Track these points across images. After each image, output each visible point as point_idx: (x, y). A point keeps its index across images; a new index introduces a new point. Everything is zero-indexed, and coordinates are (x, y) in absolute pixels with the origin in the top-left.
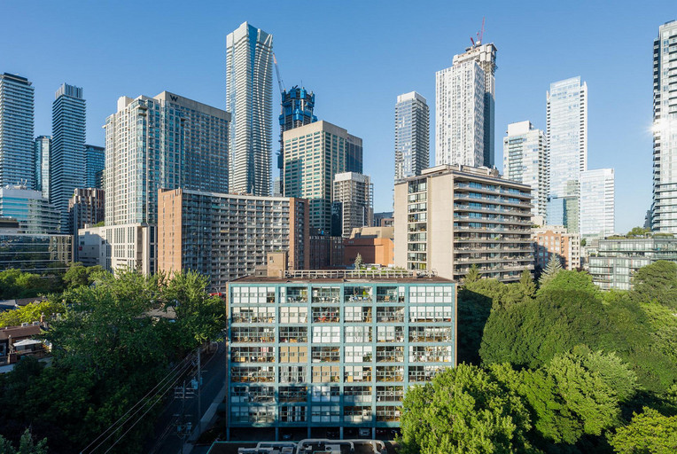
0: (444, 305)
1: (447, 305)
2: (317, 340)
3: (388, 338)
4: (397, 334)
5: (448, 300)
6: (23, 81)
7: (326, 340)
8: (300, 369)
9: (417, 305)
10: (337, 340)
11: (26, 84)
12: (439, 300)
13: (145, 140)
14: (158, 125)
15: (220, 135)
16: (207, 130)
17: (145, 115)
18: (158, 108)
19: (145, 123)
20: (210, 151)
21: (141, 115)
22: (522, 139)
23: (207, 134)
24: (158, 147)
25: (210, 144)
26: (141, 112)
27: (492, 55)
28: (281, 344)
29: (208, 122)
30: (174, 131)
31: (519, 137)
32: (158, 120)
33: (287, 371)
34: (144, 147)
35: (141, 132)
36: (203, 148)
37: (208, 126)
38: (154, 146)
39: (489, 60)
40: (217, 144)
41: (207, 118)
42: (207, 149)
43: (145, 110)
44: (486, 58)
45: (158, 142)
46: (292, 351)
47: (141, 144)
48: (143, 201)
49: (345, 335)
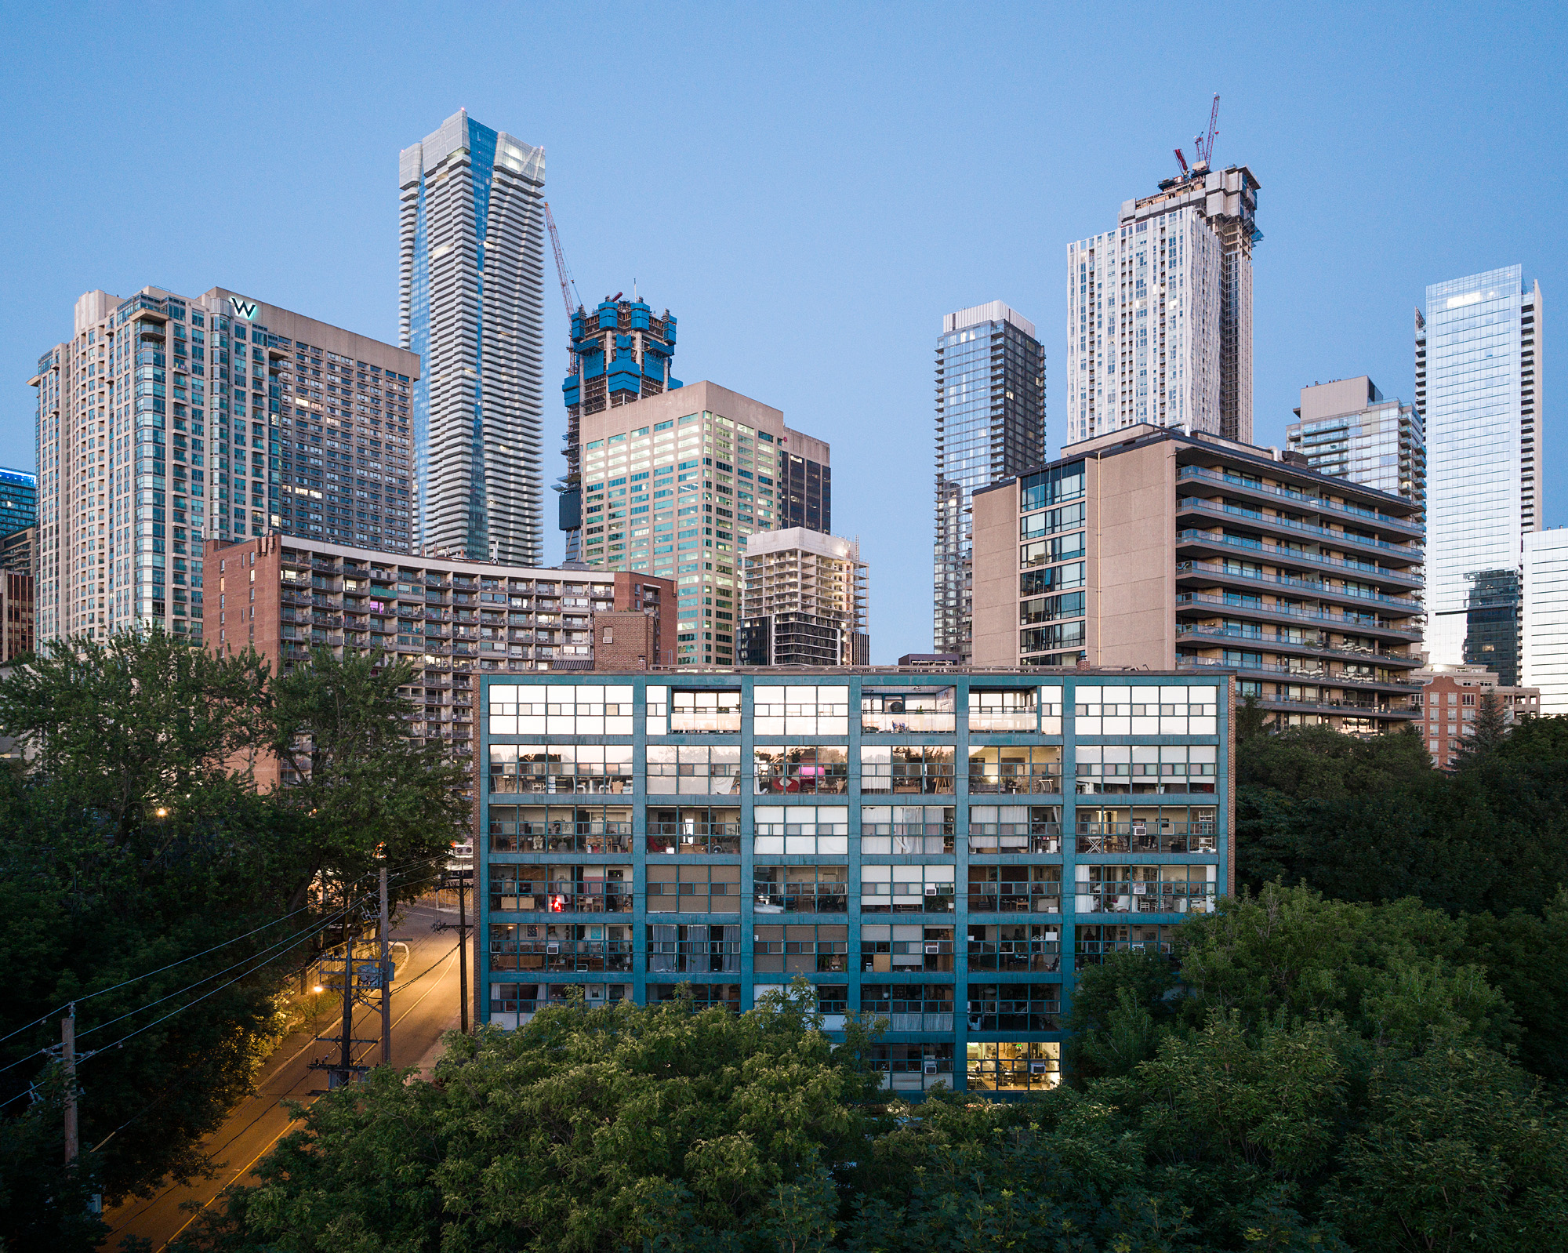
1: (1202, 741)
2: (768, 846)
3: (1007, 842)
4: (1035, 828)
5: (1205, 726)
7: (801, 846)
8: (716, 932)
9: (1103, 741)
10: (836, 846)
12: (1173, 726)
13: (159, 406)
14: (198, 370)
15: (383, 416)
16: (347, 403)
17: (160, 340)
18: (198, 320)
19: (159, 362)
20: (354, 462)
21: (145, 337)
22: (1345, 429)
23: (347, 413)
24: (198, 430)
25: (354, 440)
26: (149, 329)
27: (1244, 199)
28: (654, 858)
29: (346, 381)
30: (249, 390)
31: (1335, 424)
32: (198, 353)
33: (673, 937)
34: (158, 430)
35: (149, 387)
36: (332, 452)
37: (347, 392)
38: (188, 425)
39: (1234, 211)
40: (376, 442)
41: (346, 369)
42: (347, 456)
43: (161, 323)
44: (1226, 206)
45: (197, 414)
46: (688, 876)
47: (148, 418)
48: (158, 584)
49: (858, 830)
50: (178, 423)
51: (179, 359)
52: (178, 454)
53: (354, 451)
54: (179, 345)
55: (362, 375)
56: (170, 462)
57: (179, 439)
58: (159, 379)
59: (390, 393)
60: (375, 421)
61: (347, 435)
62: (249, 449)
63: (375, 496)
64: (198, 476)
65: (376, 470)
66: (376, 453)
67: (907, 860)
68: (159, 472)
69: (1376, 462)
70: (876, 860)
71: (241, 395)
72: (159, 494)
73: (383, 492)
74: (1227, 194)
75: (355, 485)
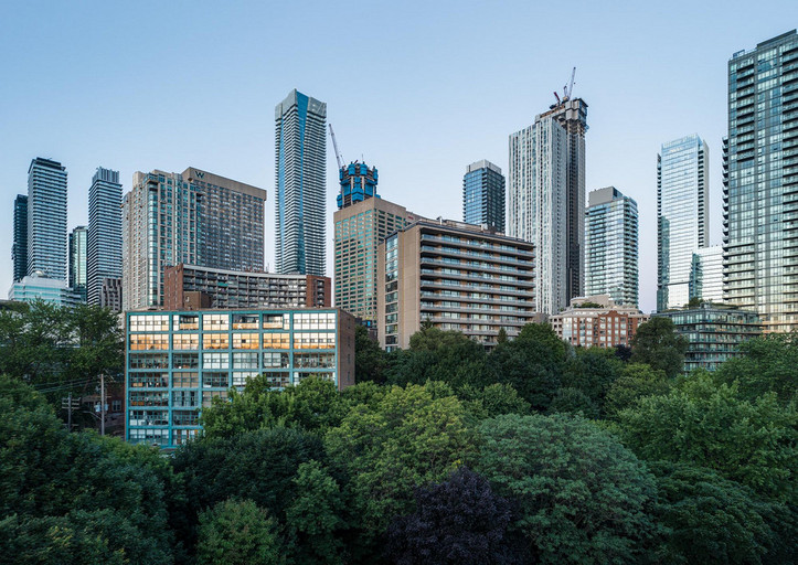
0: (327, 331)
1: (331, 331)
2: (207, 366)
3: (274, 364)
4: (283, 360)
5: (332, 326)
6: (57, 166)
7: (216, 366)
8: (193, 393)
9: (302, 331)
10: (226, 366)
11: (60, 169)
12: (323, 327)
13: (155, 217)
14: (170, 201)
15: (253, 215)
16: (239, 210)
17: (156, 190)
18: (169, 182)
19: (155, 199)
20: (242, 233)
21: (151, 189)
22: (604, 209)
23: (239, 214)
24: (170, 224)
25: (242, 225)
26: (152, 186)
27: (581, 112)
28: (175, 370)
29: (239, 201)
30: (189, 208)
31: (601, 207)
32: (170, 195)
33: (180, 395)
34: (155, 224)
35: (151, 209)
36: (233, 229)
37: (239, 206)
38: (166, 223)
39: (576, 118)
40: (250, 225)
41: (238, 197)
42: (239, 231)
43: (156, 184)
44: (573, 115)
45: (170, 218)
46: (185, 376)
47: (151, 220)
48: (155, 283)
49: (233, 361)
50: (162, 222)
51: (163, 197)
52: (162, 233)
53: (241, 229)
54: (163, 191)
55: (244, 199)
56: (159, 236)
57: (163, 227)
58: (155, 205)
59: (255, 205)
60: (250, 217)
61: (239, 223)
62: (189, 231)
63: (250, 246)
64: (170, 241)
65: (249, 236)
66: (250, 229)
67: (245, 371)
68: (155, 241)
69: (616, 222)
70: (237, 371)
71: (185, 210)
72: (155, 248)
73: (253, 244)
74: (574, 110)
75: (242, 242)
